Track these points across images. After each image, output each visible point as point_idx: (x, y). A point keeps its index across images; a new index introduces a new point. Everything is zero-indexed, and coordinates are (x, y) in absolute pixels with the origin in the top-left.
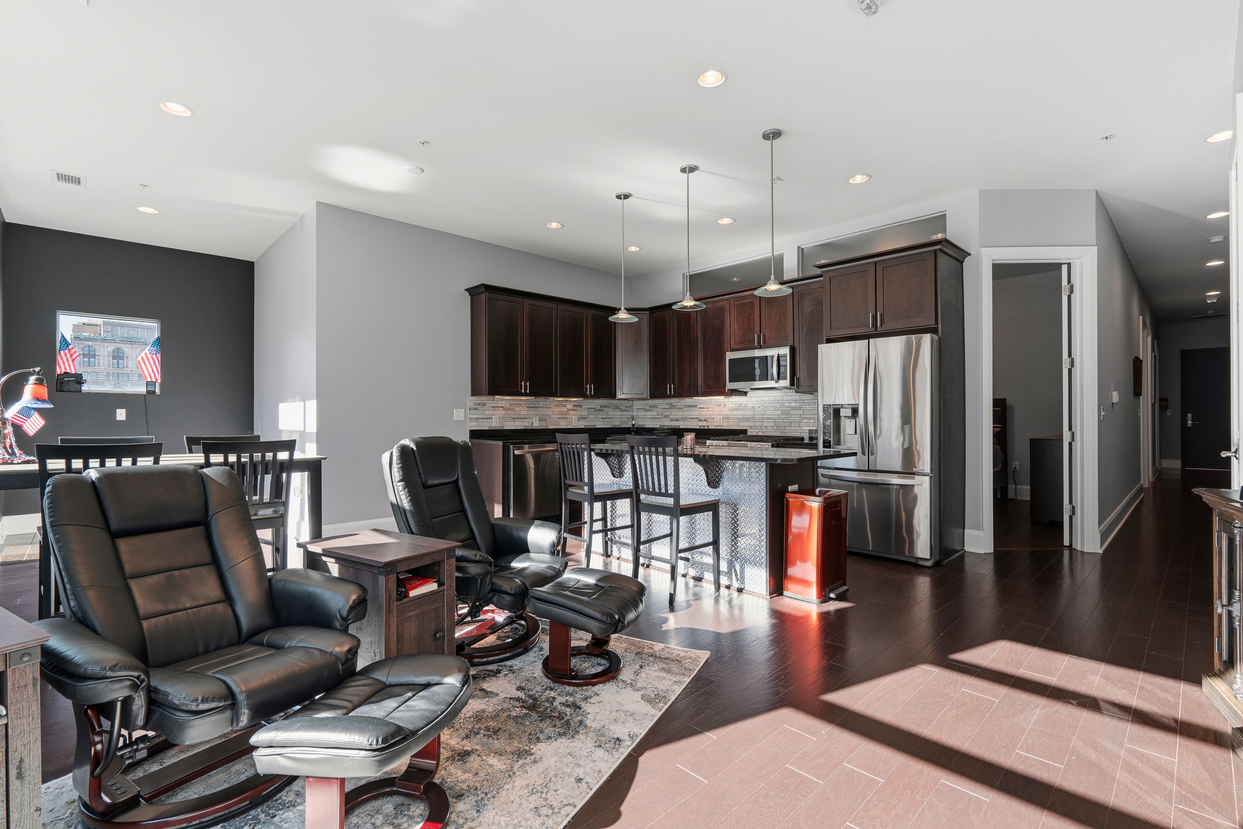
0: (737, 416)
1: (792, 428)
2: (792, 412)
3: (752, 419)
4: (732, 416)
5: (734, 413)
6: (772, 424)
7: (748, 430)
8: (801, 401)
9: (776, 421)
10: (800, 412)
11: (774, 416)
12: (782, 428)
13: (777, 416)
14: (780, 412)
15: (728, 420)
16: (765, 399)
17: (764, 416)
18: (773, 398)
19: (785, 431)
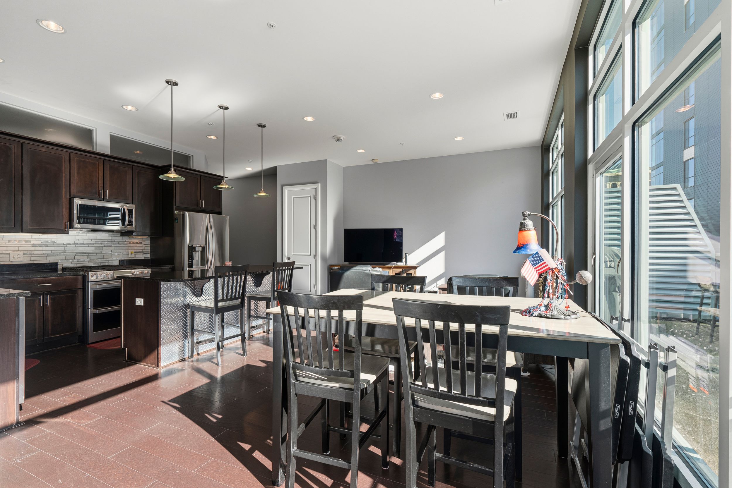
0: (44, 252)
1: (105, 259)
2: (104, 248)
3: (64, 253)
4: (36, 252)
5: (38, 248)
6: (86, 257)
7: (58, 263)
8: (113, 241)
9: (90, 254)
10: (112, 248)
11: (88, 251)
12: (95, 260)
13: (91, 251)
14: (93, 248)
15: (31, 255)
16: (77, 237)
17: (76, 251)
18: (87, 238)
19: (98, 262)
